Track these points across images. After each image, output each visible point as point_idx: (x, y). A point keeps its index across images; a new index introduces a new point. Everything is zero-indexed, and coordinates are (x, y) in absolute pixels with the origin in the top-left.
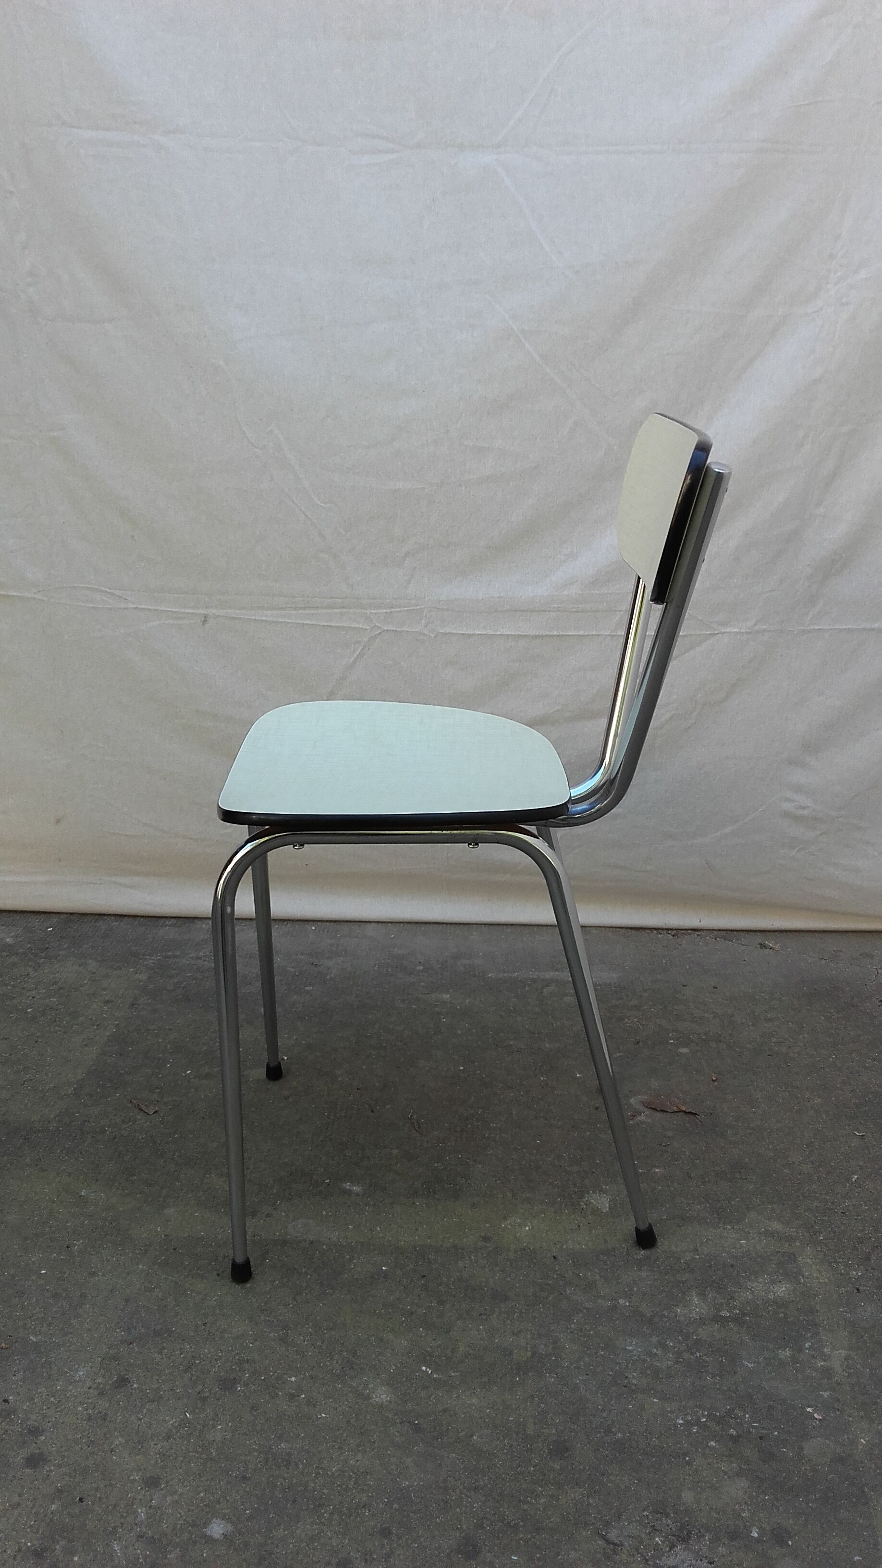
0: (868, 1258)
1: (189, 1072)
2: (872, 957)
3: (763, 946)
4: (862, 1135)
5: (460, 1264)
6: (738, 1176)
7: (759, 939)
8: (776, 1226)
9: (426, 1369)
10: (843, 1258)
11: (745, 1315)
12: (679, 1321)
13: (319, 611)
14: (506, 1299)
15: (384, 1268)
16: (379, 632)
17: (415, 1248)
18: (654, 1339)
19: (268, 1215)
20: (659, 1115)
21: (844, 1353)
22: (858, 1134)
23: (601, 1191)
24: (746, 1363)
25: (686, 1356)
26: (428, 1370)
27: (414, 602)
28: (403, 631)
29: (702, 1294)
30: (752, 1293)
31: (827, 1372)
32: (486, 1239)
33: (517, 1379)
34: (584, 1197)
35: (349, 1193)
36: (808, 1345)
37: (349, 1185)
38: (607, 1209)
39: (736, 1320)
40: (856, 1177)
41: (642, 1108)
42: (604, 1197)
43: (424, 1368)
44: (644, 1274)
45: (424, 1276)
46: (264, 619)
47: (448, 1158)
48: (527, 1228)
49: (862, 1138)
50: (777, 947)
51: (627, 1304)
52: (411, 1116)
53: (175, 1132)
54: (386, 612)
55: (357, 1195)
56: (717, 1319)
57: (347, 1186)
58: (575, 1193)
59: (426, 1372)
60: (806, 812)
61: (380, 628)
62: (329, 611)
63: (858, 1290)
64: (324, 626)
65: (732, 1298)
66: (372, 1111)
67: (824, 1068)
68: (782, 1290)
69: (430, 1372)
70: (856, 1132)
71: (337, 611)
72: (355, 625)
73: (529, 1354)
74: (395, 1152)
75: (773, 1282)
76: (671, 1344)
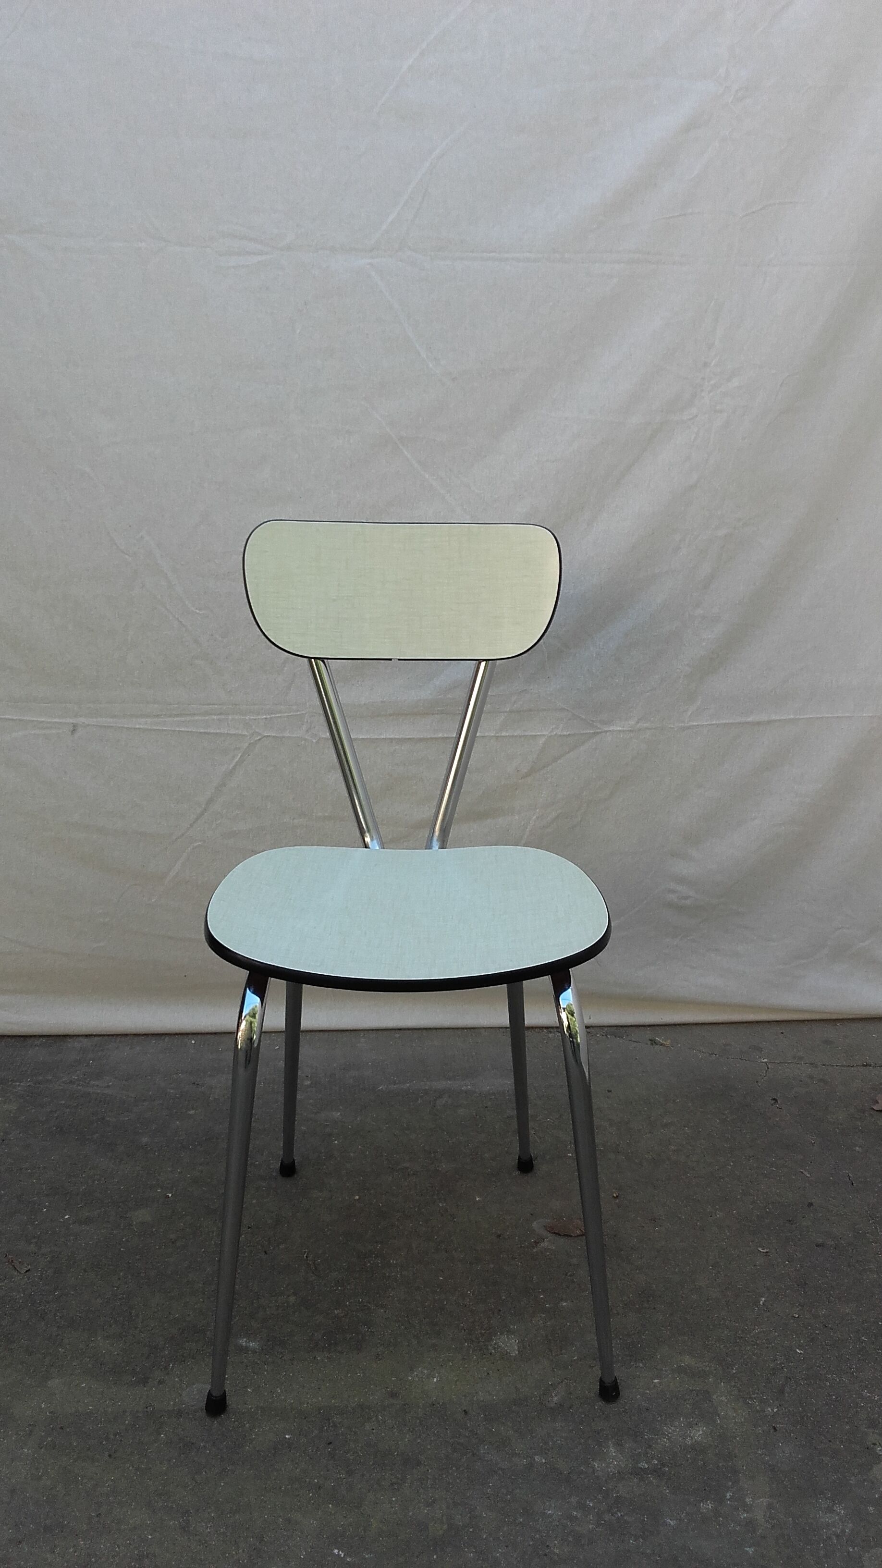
0: (782, 1391)
1: (67, 1217)
2: (760, 1049)
3: (653, 1042)
4: (766, 1252)
5: (368, 1427)
6: (646, 1305)
7: (649, 1034)
8: (687, 1360)
9: (338, 1552)
10: (757, 1393)
11: (663, 1465)
12: (598, 1477)
13: (196, 718)
14: (419, 1463)
15: (287, 1436)
16: (259, 738)
17: (319, 1409)
18: (574, 1500)
19: (160, 1382)
20: (562, 1241)
21: (764, 1501)
22: (762, 1251)
23: (510, 1332)
24: (669, 1520)
25: (607, 1517)
26: (340, 1553)
27: (295, 707)
28: (284, 737)
29: (619, 1445)
30: (669, 1439)
31: (750, 1524)
32: (393, 1395)
33: (435, 1557)
34: (492, 1340)
35: (246, 1349)
36: (730, 1495)
37: (246, 1341)
38: (517, 1352)
39: (655, 1471)
40: (763, 1299)
41: (544, 1233)
42: (512, 1339)
43: (336, 1551)
44: (558, 1425)
45: (330, 1443)
46: (137, 726)
47: (348, 1303)
48: (435, 1380)
49: (766, 1255)
50: (668, 1042)
51: (544, 1461)
52: (307, 1257)
53: (56, 1289)
54: (266, 718)
55: (254, 1352)
56: (638, 1472)
57: (243, 1342)
58: (483, 1335)
59: (339, 1555)
60: (688, 902)
61: (260, 734)
62: (207, 718)
63: (775, 1428)
64: (201, 733)
65: (650, 1446)
66: (266, 1253)
67: (723, 1178)
68: (699, 1434)
69: (342, 1556)
70: (760, 1249)
71: (215, 717)
72: (232, 732)
73: (445, 1527)
74: (292, 1299)
75: (690, 1426)
76: (591, 1505)
